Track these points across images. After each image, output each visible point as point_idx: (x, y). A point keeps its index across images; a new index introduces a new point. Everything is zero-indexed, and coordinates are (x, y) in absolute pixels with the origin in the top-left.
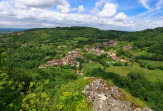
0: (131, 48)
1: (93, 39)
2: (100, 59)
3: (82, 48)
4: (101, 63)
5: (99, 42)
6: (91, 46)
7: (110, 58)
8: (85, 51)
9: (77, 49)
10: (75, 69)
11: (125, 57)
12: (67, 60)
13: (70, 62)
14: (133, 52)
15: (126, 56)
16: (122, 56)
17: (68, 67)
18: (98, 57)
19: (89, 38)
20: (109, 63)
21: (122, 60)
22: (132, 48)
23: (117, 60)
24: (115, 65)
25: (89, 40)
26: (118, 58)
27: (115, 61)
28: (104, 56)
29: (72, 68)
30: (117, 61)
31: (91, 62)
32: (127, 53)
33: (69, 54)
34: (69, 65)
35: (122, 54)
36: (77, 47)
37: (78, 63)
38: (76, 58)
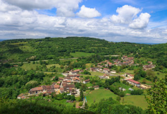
0: (154, 67)
1: (99, 54)
2: (110, 85)
3: (84, 68)
4: (112, 91)
5: (108, 59)
6: (96, 66)
7: (125, 82)
8: (87, 73)
9: (76, 70)
10: (74, 100)
11: (147, 81)
12: (61, 86)
13: (65, 90)
14: (158, 74)
15: (148, 79)
16: (142, 80)
17: (63, 97)
18: (106, 81)
19: (93, 54)
20: (124, 90)
21: (143, 86)
22: (156, 68)
23: (136, 86)
24: (133, 93)
25: (94, 57)
26: (137, 82)
27: (132, 87)
28: (117, 80)
29: (69, 98)
30: (136, 88)
31: (98, 88)
32: (150, 74)
33: (64, 77)
34: (65, 94)
35: (142, 76)
36: (76, 67)
37: (78, 91)
38: (75, 83)
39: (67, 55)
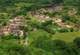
0: (76, 13)
1: (37, 4)
3: (26, 15)
4: (46, 31)
5: (43, 7)
6: (35, 13)
7: (55, 24)
8: (28, 19)
9: (20, 17)
10: (19, 38)
11: (71, 23)
12: (9, 29)
13: (12, 32)
14: (78, 17)
15: (71, 21)
16: (67, 22)
17: (11, 37)
18: (42, 24)
19: (33, 4)
20: (54, 29)
21: (68, 26)
22: (77, 13)
24: (60, 32)
25: (33, 6)
26: (63, 24)
27: (60, 27)
28: (50, 23)
29: (16, 38)
31: (36, 29)
32: (72, 18)
33: (11, 22)
34: (12, 35)
35: (67, 19)
36: (20, 14)
37: (22, 32)
38: (19, 27)
39: (12, 5)
